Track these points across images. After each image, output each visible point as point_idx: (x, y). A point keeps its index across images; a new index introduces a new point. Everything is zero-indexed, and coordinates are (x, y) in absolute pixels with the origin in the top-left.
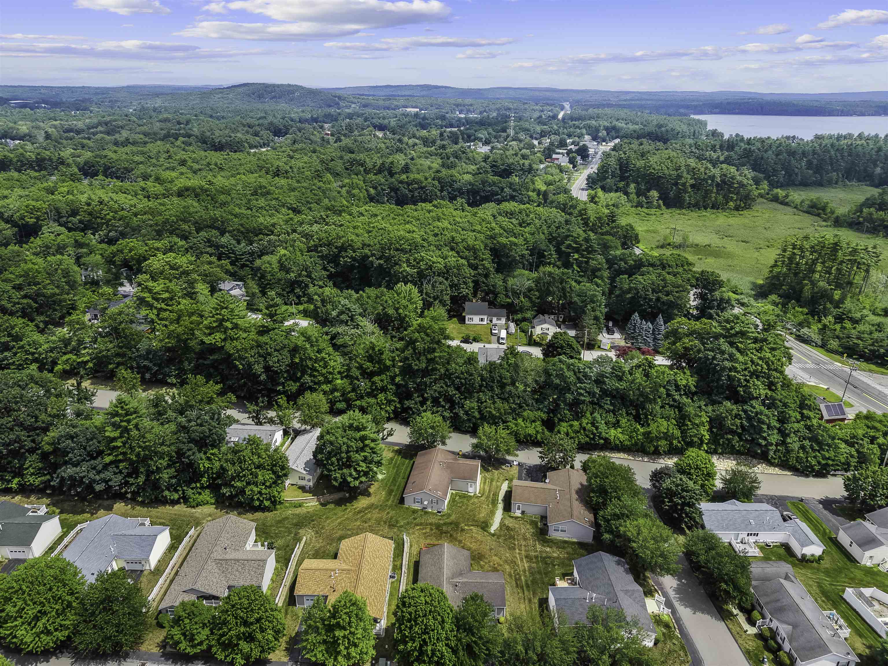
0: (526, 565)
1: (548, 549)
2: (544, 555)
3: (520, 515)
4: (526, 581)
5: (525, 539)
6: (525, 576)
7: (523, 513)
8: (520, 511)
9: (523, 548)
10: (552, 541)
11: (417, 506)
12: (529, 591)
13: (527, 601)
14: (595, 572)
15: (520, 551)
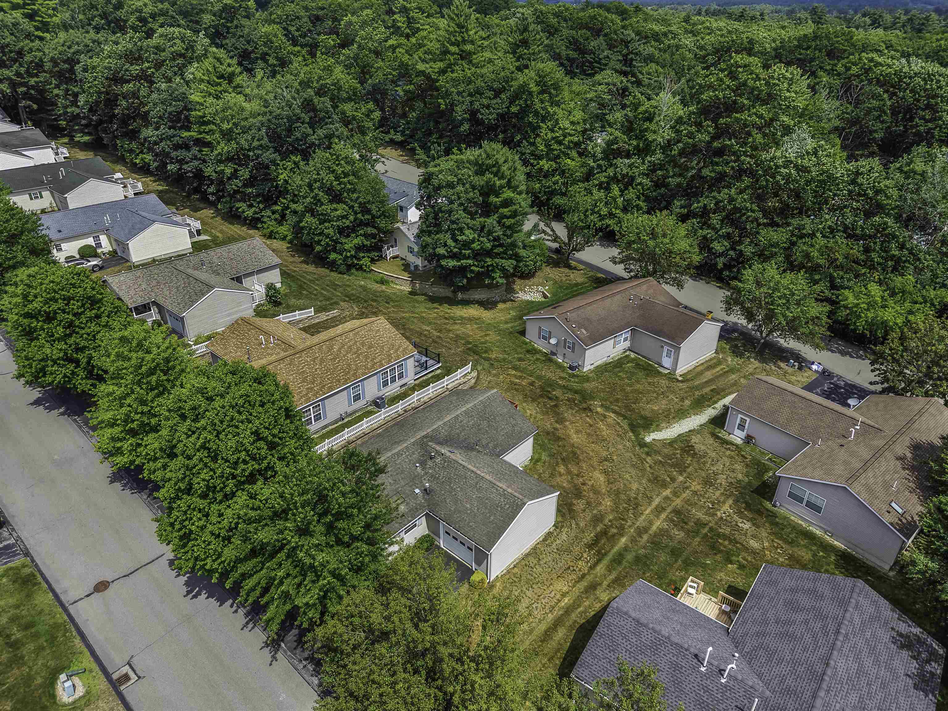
0: (657, 524)
1: (746, 526)
2: (725, 530)
3: (739, 441)
4: (626, 549)
5: (708, 482)
6: (633, 540)
7: (749, 439)
8: (743, 434)
9: (687, 494)
10: (772, 517)
11: (541, 345)
12: (610, 569)
13: (584, 584)
14: (800, 617)
15: (670, 496)
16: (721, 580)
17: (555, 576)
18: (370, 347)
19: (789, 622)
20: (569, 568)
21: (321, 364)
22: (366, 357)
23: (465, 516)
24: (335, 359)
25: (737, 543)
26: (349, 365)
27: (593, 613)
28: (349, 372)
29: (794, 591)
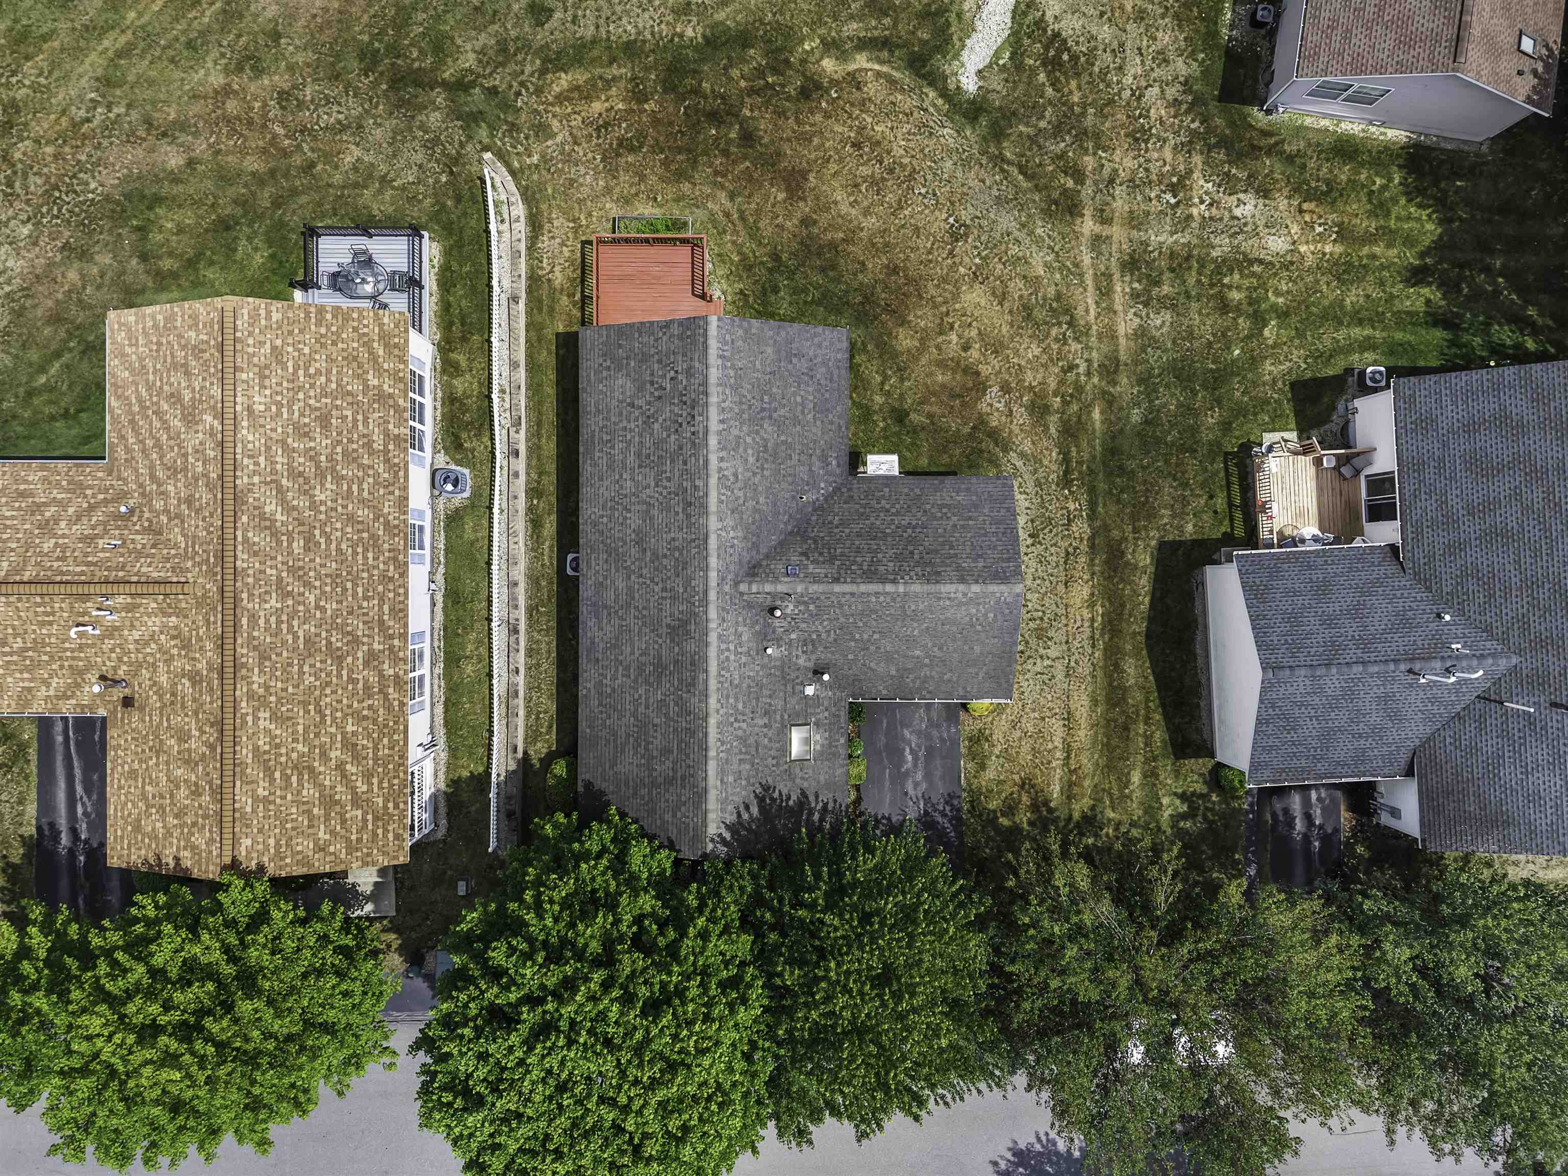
0: (1122, 328)
9: (1120, 200)
14: (1502, 487)
15: (1098, 229)
16: (1274, 381)
17: (1061, 588)
18: (324, 421)
19: (1489, 506)
20: (1068, 553)
21: (307, 585)
22: (351, 458)
23: (926, 671)
24: (309, 539)
25: (1251, 262)
26: (351, 519)
27: (1147, 600)
28: (374, 537)
29: (1470, 428)
